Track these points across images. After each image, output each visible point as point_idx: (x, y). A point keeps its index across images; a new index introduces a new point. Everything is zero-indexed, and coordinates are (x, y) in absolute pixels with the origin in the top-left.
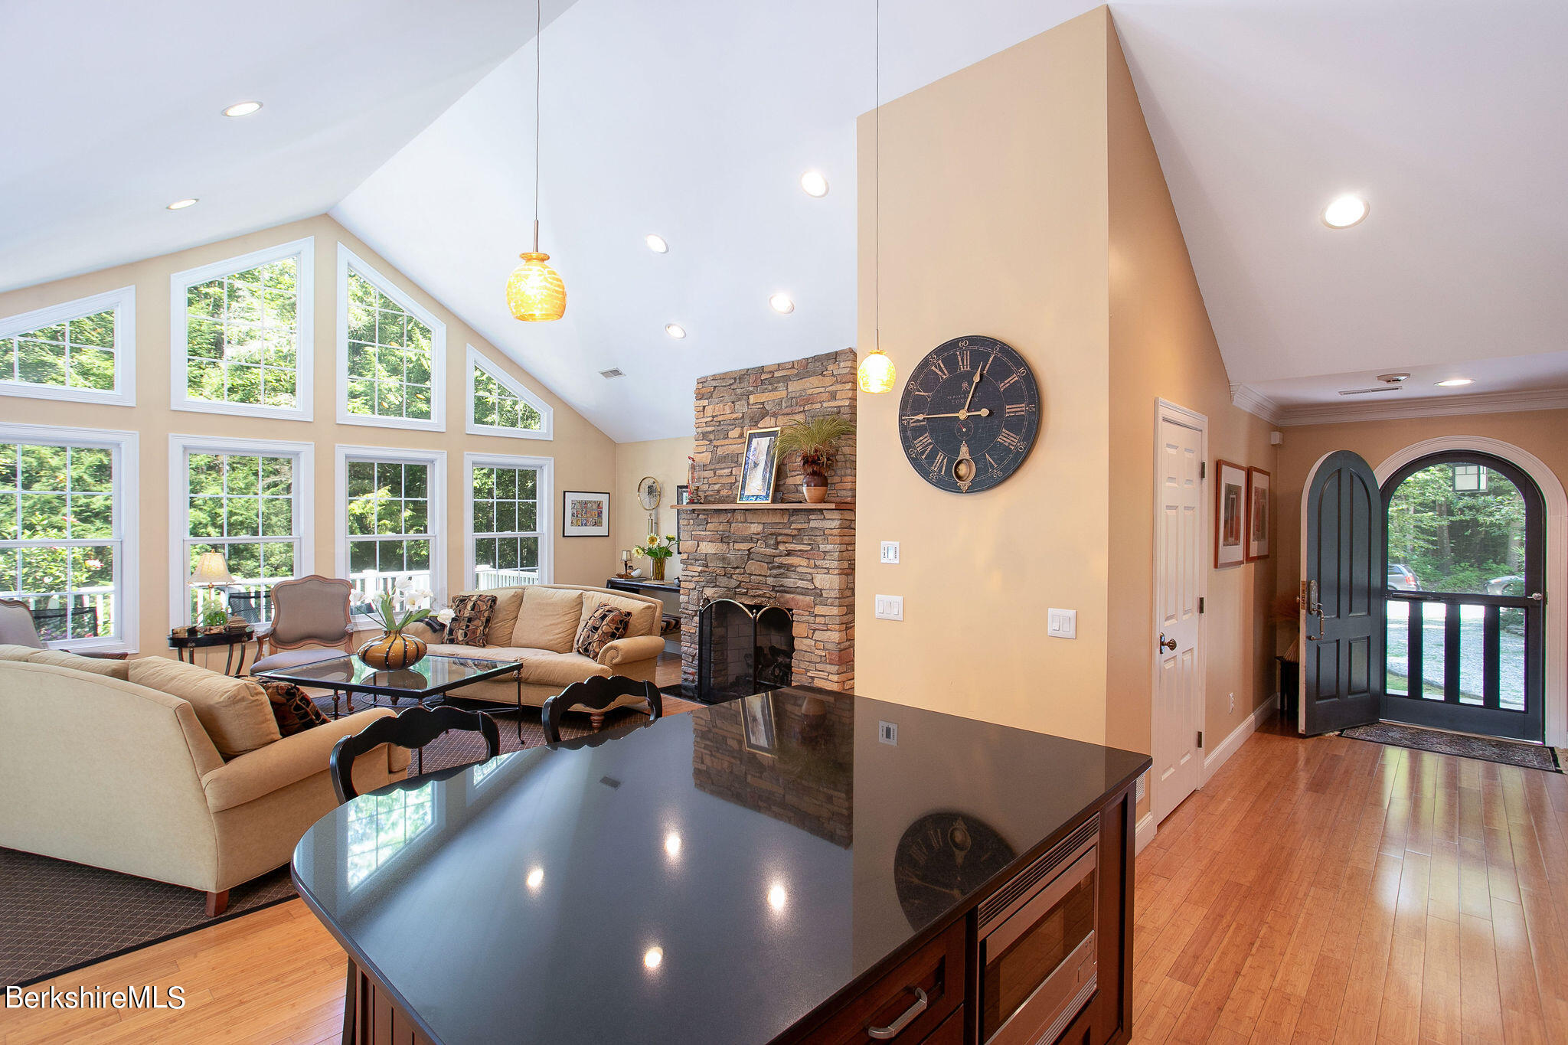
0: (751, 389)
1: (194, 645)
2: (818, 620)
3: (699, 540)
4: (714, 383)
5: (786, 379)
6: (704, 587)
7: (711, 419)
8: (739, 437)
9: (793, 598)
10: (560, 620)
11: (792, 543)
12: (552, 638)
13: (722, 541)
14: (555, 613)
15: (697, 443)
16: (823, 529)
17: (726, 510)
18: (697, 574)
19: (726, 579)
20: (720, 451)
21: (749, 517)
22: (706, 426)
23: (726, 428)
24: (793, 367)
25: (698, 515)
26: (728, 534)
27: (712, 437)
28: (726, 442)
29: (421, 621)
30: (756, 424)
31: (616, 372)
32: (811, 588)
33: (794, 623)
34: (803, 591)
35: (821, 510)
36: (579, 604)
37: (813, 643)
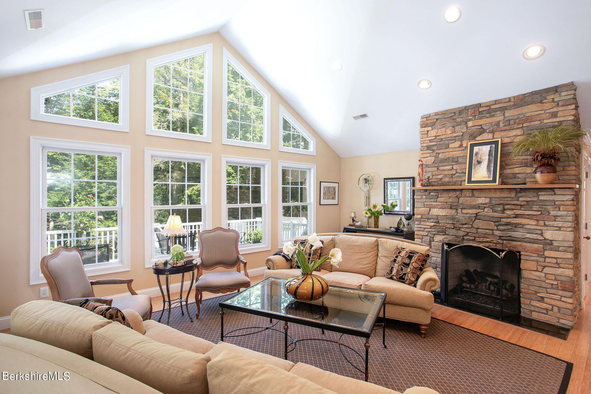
0: (470, 117)
1: (168, 273)
2: (547, 260)
3: (431, 208)
4: (437, 117)
5: (503, 109)
6: (434, 235)
7: (434, 138)
8: (459, 147)
9: (520, 245)
10: (366, 256)
11: (520, 209)
12: (362, 267)
13: (451, 208)
14: (362, 251)
15: (422, 152)
16: (554, 201)
17: (455, 190)
18: (430, 227)
19: (454, 230)
20: (440, 156)
21: (476, 194)
22: (430, 142)
23: (447, 142)
24: (510, 101)
25: (430, 193)
26: (456, 204)
27: (435, 148)
28: (447, 150)
29: (280, 255)
30: (474, 138)
31: (364, 116)
32: (541, 239)
33: (522, 261)
34: (532, 240)
35: (552, 189)
36: (376, 246)
37: (543, 275)
